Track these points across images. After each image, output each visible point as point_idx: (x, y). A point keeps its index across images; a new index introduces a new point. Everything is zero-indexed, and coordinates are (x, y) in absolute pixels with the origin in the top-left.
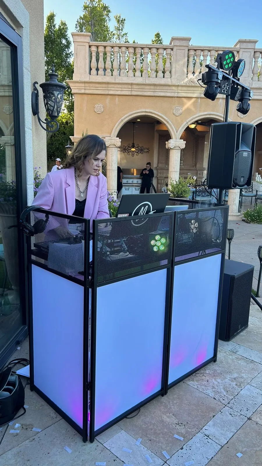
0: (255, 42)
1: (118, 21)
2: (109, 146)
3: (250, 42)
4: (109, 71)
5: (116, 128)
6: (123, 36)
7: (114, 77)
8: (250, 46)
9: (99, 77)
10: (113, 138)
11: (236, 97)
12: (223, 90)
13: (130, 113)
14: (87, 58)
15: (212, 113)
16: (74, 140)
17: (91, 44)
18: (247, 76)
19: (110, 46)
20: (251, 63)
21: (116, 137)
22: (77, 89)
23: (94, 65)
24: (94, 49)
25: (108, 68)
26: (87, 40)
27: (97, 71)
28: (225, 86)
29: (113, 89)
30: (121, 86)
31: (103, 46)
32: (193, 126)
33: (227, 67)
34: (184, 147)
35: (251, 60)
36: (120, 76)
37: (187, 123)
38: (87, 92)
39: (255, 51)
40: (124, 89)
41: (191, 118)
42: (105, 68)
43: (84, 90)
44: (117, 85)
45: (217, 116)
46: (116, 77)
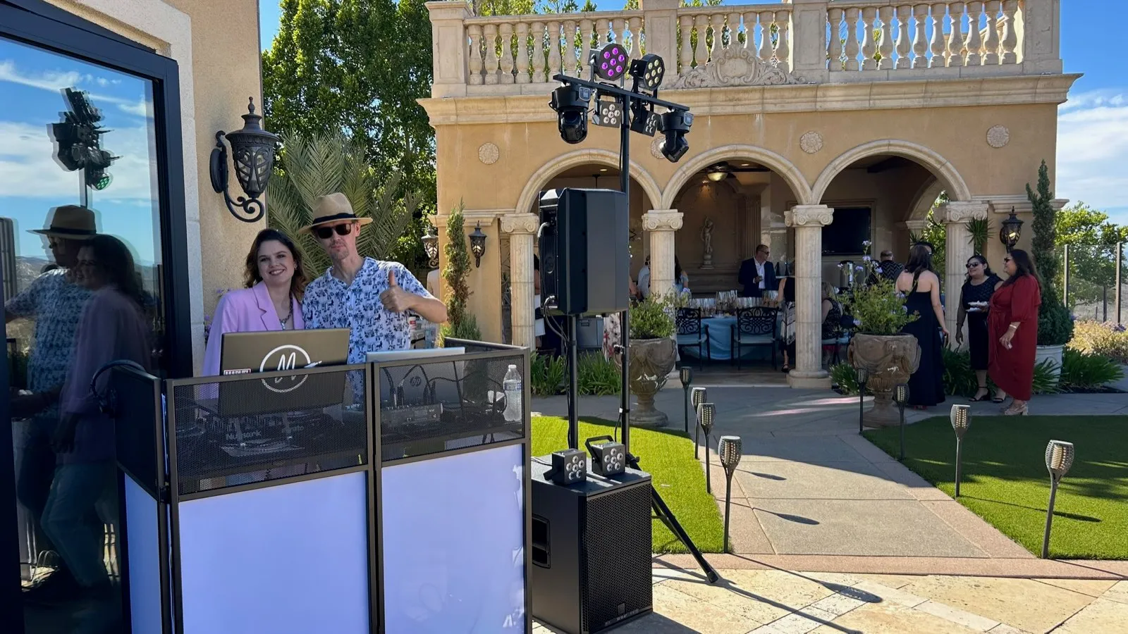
2: (514, 233)
4: (509, 73)
7: (519, 85)
9: (487, 89)
10: (520, 215)
11: (648, 130)
12: (606, 118)
13: (557, 160)
14: (461, 51)
15: (740, 147)
16: (437, 224)
17: (467, 22)
18: (814, 61)
19: (507, 23)
20: (822, 33)
21: (528, 212)
22: (442, 115)
23: (475, 65)
24: (474, 31)
25: (505, 68)
26: (460, 14)
27: (483, 76)
28: (609, 111)
29: (517, 110)
30: (533, 104)
31: (493, 24)
32: (717, 177)
33: (611, 73)
34: (679, 225)
35: (822, 27)
36: (531, 82)
37: (684, 173)
38: (463, 120)
39: (830, 7)
40: (540, 110)
41: (693, 161)
42: (499, 68)
43: (455, 117)
44: (524, 103)
45: (752, 152)
46: (523, 85)
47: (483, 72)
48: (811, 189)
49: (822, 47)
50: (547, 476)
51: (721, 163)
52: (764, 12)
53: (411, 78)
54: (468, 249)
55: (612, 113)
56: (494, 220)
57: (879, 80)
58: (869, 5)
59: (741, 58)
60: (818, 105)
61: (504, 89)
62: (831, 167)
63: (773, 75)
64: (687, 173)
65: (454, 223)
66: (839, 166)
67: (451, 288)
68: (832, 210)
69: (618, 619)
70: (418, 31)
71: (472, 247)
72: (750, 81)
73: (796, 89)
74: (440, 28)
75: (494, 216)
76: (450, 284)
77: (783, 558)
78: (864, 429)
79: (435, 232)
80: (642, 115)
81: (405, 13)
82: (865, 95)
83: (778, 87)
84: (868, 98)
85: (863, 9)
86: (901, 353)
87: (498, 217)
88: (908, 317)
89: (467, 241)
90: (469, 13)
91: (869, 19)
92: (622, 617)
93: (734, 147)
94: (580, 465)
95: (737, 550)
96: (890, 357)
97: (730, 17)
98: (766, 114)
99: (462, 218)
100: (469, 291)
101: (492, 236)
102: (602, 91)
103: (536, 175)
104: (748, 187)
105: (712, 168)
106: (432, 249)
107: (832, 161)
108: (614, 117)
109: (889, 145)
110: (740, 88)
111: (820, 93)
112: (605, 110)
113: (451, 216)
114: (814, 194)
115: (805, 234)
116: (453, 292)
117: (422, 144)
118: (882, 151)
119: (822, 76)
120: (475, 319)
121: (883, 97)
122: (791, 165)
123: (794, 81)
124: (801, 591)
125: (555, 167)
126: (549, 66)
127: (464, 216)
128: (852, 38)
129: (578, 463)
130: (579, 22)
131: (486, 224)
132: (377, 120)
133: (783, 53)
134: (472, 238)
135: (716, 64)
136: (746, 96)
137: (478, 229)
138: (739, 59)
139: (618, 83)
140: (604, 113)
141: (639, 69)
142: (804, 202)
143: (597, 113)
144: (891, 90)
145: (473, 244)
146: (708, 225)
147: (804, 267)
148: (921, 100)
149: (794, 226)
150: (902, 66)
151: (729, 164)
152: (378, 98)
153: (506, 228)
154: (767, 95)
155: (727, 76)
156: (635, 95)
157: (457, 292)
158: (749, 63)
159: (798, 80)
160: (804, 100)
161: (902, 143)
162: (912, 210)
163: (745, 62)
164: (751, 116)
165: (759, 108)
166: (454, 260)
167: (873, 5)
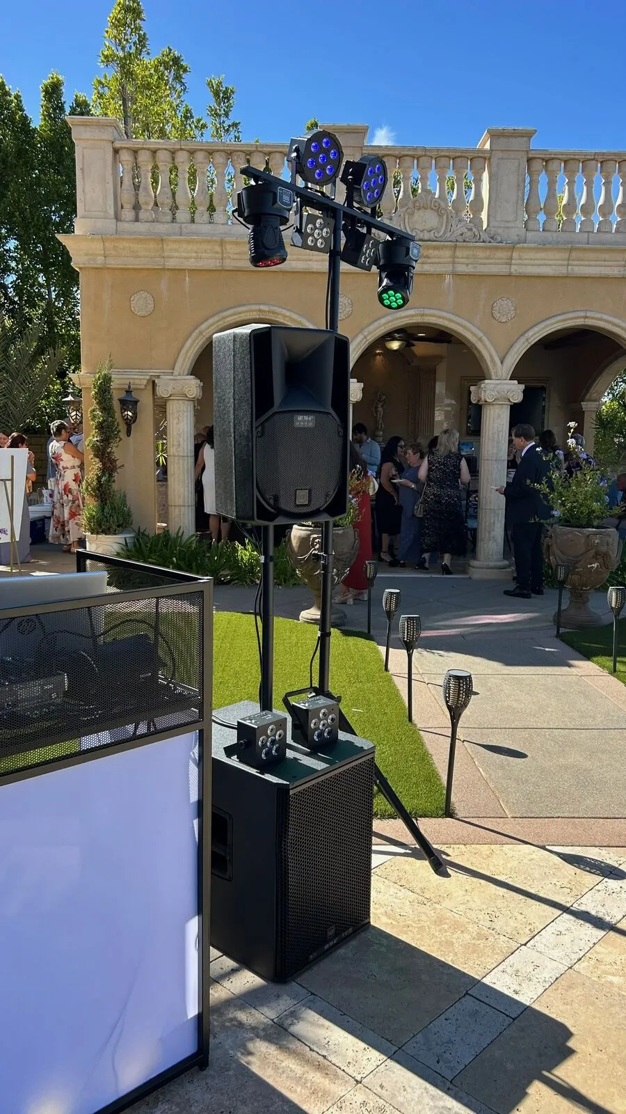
0: (529, 135)
1: (216, 94)
2: (171, 398)
3: (515, 134)
4: (167, 210)
5: (187, 352)
6: (228, 130)
7: (179, 225)
8: (516, 143)
9: (141, 227)
10: (179, 377)
11: (365, 261)
12: (310, 238)
13: (222, 315)
14: (110, 178)
15: (427, 311)
16: (80, 384)
17: (118, 145)
18: (511, 218)
19: (166, 149)
20: (520, 186)
21: (187, 375)
22: (86, 255)
23: (127, 196)
24: (125, 156)
25: (162, 204)
26: (108, 134)
27: (136, 212)
28: (316, 228)
29: (177, 254)
30: (195, 248)
31: (148, 149)
32: (395, 345)
33: (319, 175)
34: (358, 397)
35: (521, 179)
36: (193, 221)
37: (365, 337)
38: (112, 263)
39: (530, 156)
40: (204, 255)
41: (376, 324)
42: (156, 204)
43: (103, 258)
44: (185, 246)
45: (440, 317)
46: (183, 225)
47: (137, 207)
48: (502, 363)
49: (520, 202)
50: (229, 751)
51: (400, 330)
52: (459, 157)
53: (54, 217)
54: (118, 415)
55: (320, 232)
56: (147, 383)
57: (579, 243)
58: (572, 157)
59: (432, 209)
60: (513, 268)
61: (161, 228)
62: (523, 339)
63: (466, 230)
64: (368, 338)
65: (101, 383)
66: (532, 339)
67: (97, 460)
68: (522, 387)
69: (327, 947)
70: (60, 162)
71: (122, 413)
72: (441, 237)
73: (490, 248)
74: (85, 150)
75: (148, 377)
76: (96, 456)
77: (519, 824)
78: (562, 630)
79: (78, 394)
80: (357, 242)
81: (43, 140)
82: (563, 260)
83: (471, 244)
84: (566, 263)
85: (565, 162)
86: (604, 549)
87: (153, 379)
88: (611, 509)
89: (116, 405)
90: (120, 135)
91: (570, 174)
92: (331, 943)
93: (421, 311)
94: (277, 737)
95: (460, 813)
96: (592, 552)
97: (421, 159)
98: (455, 275)
99: (110, 378)
100: (118, 463)
101: (146, 401)
102: (307, 200)
103: (197, 331)
104: (425, 358)
105: (390, 336)
106: (75, 413)
107: (525, 332)
108: (322, 237)
109: (586, 317)
110: (429, 243)
111: (515, 255)
112: (310, 226)
113: (97, 376)
114: (504, 369)
115: (492, 412)
116: (100, 465)
117: (66, 294)
118: (577, 324)
119: (518, 235)
120: (125, 496)
121: (582, 263)
122: (481, 334)
123: (488, 239)
124: (554, 881)
125: (220, 323)
126: (215, 204)
127: (113, 376)
128: (552, 195)
129: (275, 735)
130: (250, 155)
131: (138, 387)
132: (13, 264)
133: (477, 205)
134: (122, 402)
135: (404, 215)
136: (436, 252)
137: (129, 392)
138: (429, 210)
139: (326, 189)
140: (309, 231)
141: (356, 174)
142: (494, 377)
143: (299, 231)
144: (591, 255)
145: (123, 409)
146: (380, 398)
147: (490, 448)
148: (622, 269)
149: (480, 403)
150: (603, 230)
151: (409, 331)
152: (15, 239)
153: (162, 392)
154: (458, 253)
155: (415, 229)
156: (349, 211)
157: (103, 465)
158: (440, 216)
159: (492, 238)
160: (499, 261)
161: (599, 316)
162: (588, 391)
163: (436, 214)
164: (440, 276)
165: (449, 268)
166: (100, 427)
167: (576, 157)
